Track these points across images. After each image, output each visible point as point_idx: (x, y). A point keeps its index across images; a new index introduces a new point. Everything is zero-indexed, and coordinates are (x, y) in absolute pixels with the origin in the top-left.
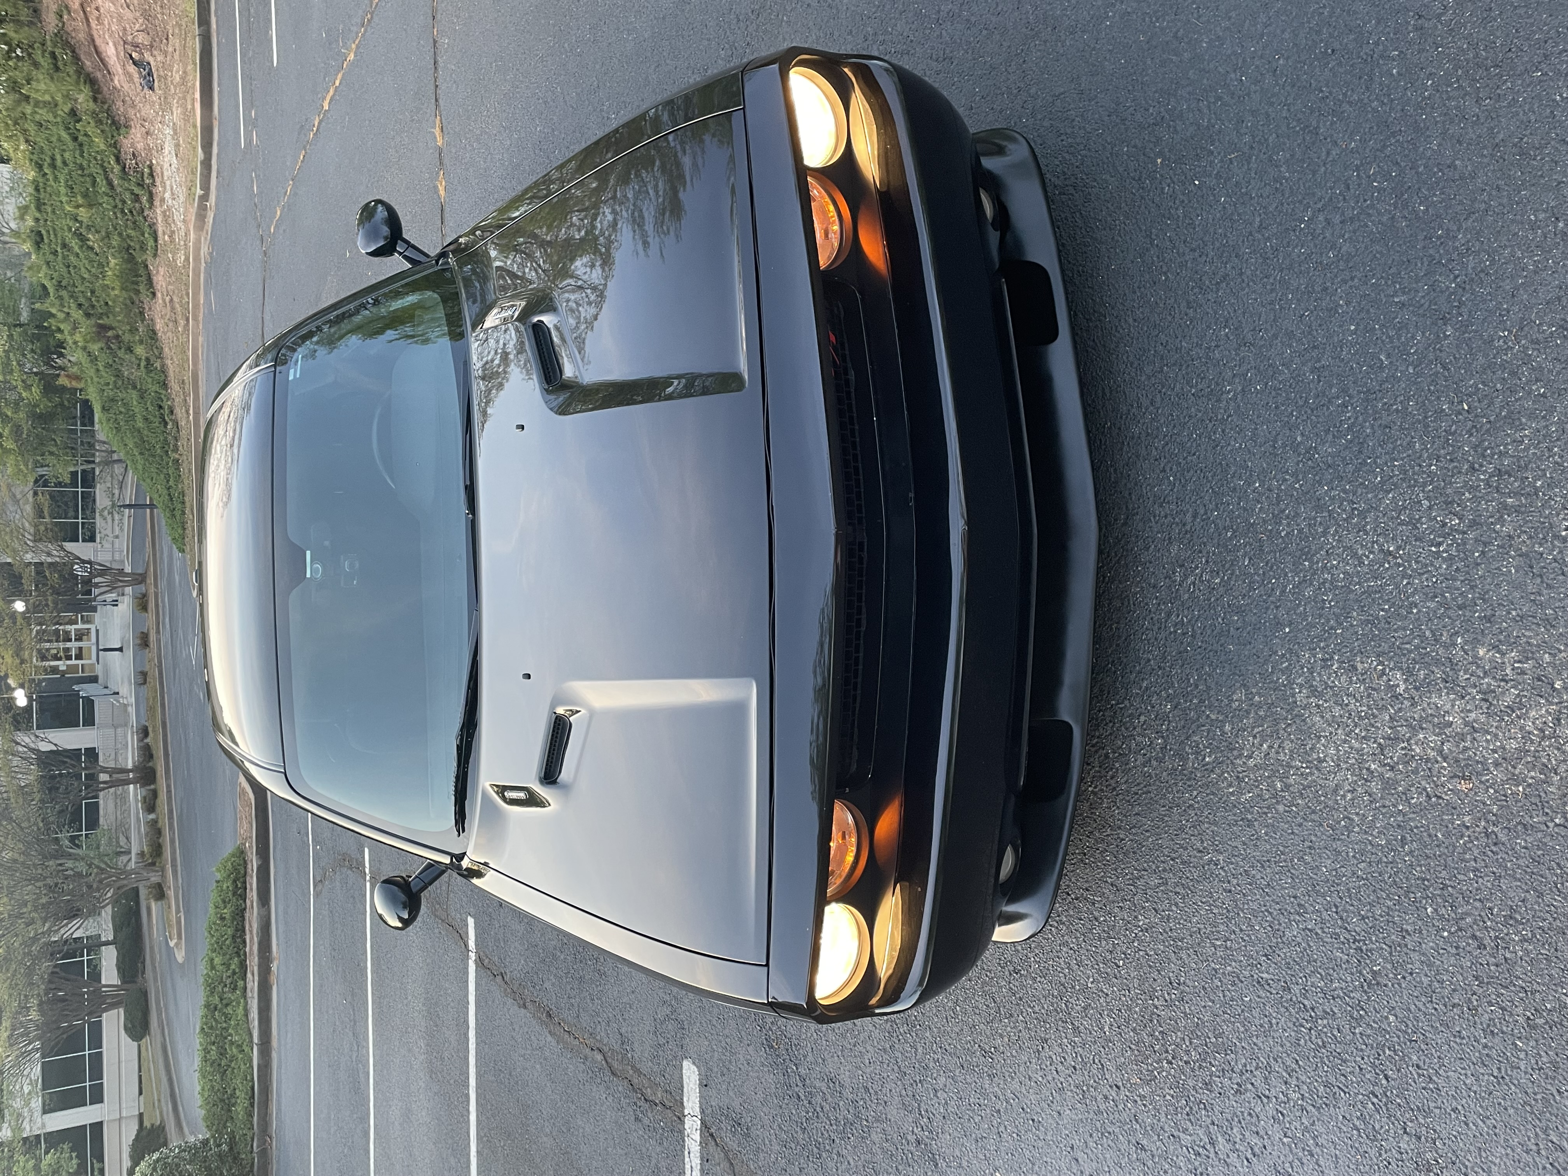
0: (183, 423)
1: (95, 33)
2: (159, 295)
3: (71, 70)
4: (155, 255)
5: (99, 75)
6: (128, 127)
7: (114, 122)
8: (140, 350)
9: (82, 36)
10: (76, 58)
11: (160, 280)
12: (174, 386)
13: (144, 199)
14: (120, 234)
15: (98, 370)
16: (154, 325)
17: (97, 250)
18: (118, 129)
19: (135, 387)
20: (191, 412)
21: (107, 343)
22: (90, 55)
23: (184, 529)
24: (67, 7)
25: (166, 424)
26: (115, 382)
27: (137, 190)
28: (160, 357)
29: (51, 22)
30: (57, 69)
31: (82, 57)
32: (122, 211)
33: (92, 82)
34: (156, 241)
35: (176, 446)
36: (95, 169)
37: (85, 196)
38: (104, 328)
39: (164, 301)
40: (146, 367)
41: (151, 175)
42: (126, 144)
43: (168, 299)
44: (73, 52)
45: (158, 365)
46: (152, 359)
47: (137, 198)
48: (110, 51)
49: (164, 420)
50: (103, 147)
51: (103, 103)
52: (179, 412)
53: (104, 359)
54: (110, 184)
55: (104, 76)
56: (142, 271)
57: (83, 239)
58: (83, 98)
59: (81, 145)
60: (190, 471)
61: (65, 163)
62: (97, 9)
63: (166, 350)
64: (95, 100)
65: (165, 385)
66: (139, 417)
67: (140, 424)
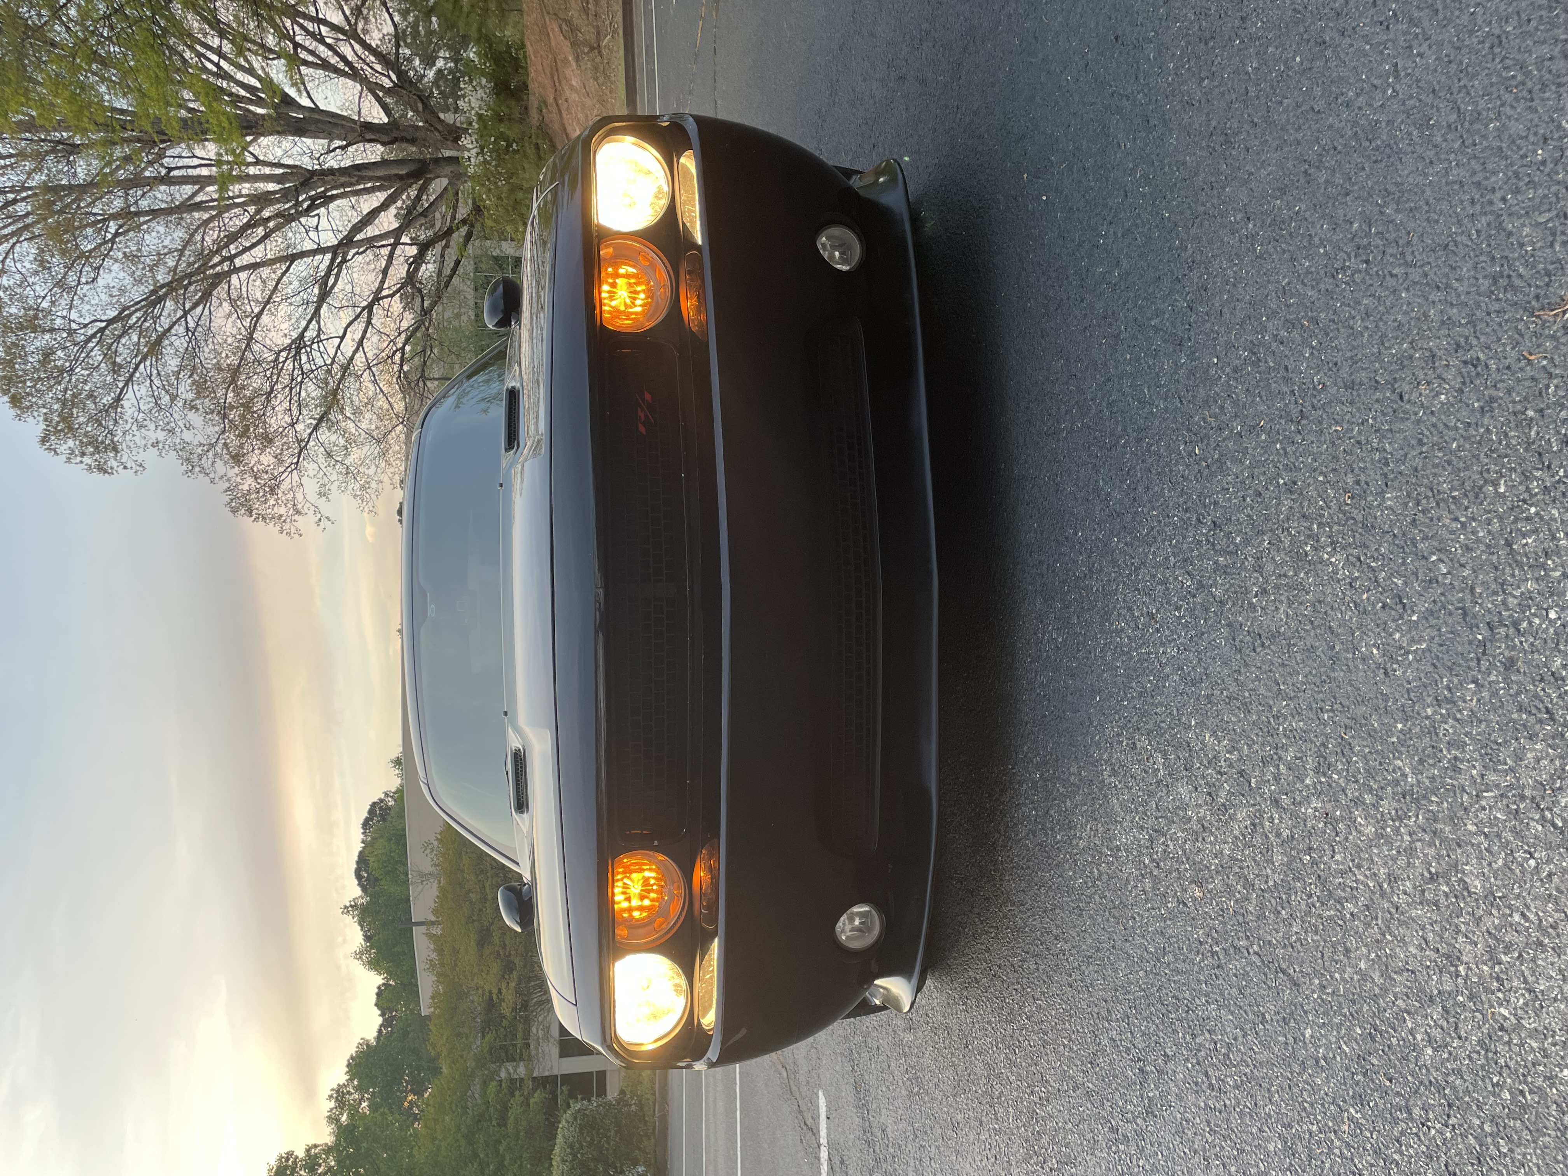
9: (557, 127)
24: (545, 102)
29: (534, 115)
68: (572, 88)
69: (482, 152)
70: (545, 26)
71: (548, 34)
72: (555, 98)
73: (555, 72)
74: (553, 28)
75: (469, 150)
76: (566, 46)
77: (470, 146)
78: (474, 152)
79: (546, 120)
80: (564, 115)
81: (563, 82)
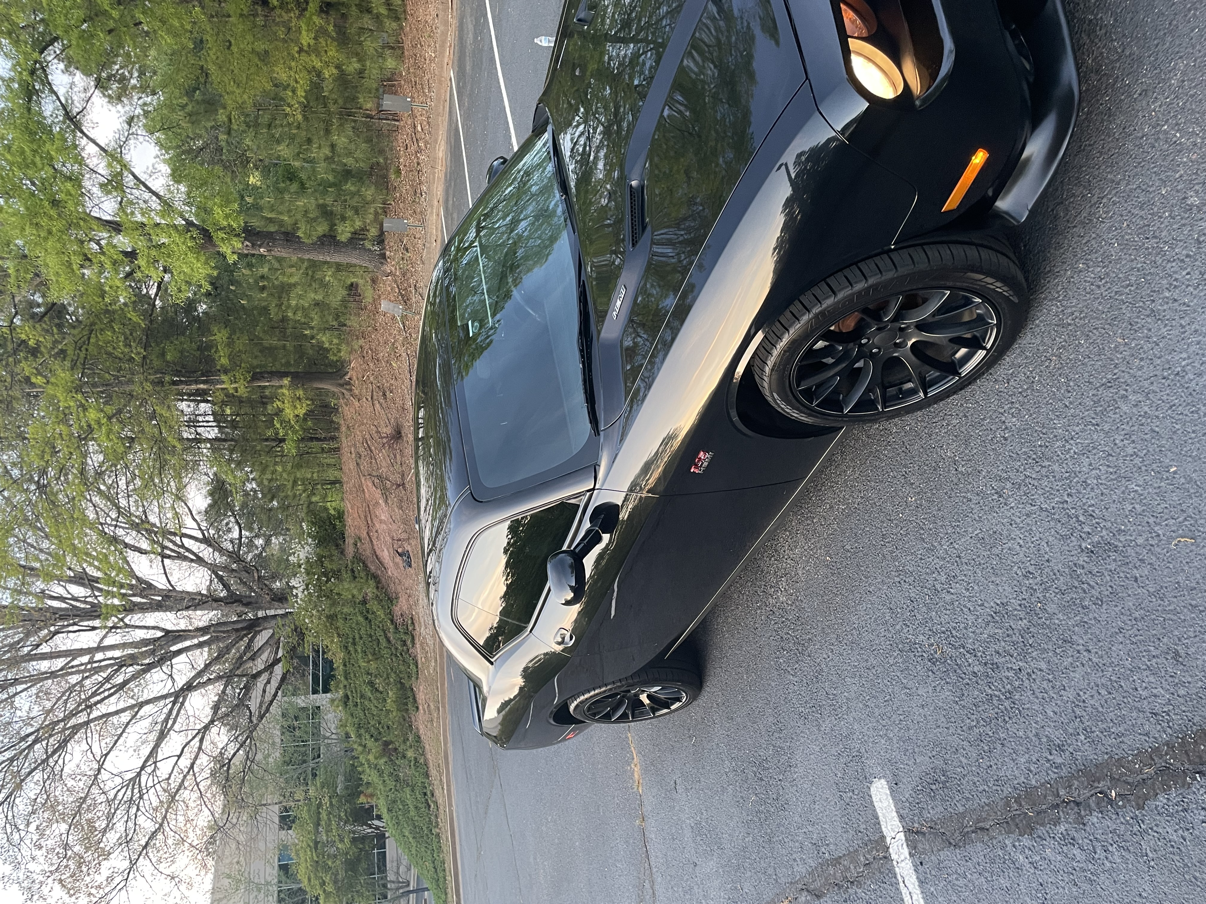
0: (440, 801)
1: (376, 547)
2: (421, 707)
3: (363, 574)
4: (417, 678)
5: (379, 572)
6: (397, 598)
7: (389, 598)
8: (410, 754)
9: (368, 552)
10: (365, 566)
11: (421, 697)
12: (433, 772)
13: (409, 643)
14: (395, 672)
15: (384, 781)
16: (418, 731)
17: (381, 689)
18: (391, 602)
19: (408, 785)
20: (445, 787)
21: (389, 757)
22: (373, 561)
23: (446, 894)
24: (359, 538)
25: (429, 806)
26: (395, 786)
27: (404, 637)
28: (423, 754)
29: (350, 550)
30: (355, 578)
31: (369, 565)
32: (396, 656)
33: (375, 577)
34: (417, 667)
35: (437, 822)
36: (379, 633)
37: (374, 654)
38: (386, 744)
39: (424, 710)
40: (414, 765)
41: (413, 623)
42: (397, 611)
43: (426, 706)
44: (364, 563)
45: (422, 761)
46: (418, 757)
47: (404, 643)
48: (385, 555)
49: (428, 804)
50: (383, 616)
51: (382, 588)
52: (437, 793)
53: (387, 770)
54: (389, 641)
55: (382, 571)
56: (409, 694)
57: (371, 684)
58: (370, 590)
59: (370, 621)
60: (447, 838)
61: (361, 638)
62: (377, 532)
63: (427, 747)
64: (377, 588)
65: (427, 775)
66: (412, 808)
67: (412, 813)
68: (381, 521)
69: (307, 588)
70: (361, 485)
71: (363, 490)
72: (368, 533)
73: (368, 516)
74: (367, 484)
75: (296, 588)
76: (377, 494)
77: (298, 585)
78: (301, 589)
79: (361, 551)
80: (375, 542)
81: (375, 520)
